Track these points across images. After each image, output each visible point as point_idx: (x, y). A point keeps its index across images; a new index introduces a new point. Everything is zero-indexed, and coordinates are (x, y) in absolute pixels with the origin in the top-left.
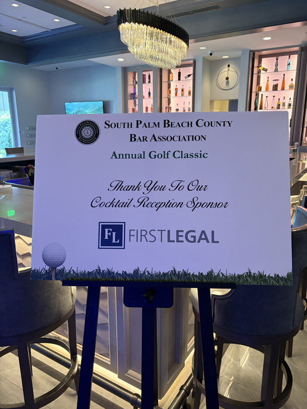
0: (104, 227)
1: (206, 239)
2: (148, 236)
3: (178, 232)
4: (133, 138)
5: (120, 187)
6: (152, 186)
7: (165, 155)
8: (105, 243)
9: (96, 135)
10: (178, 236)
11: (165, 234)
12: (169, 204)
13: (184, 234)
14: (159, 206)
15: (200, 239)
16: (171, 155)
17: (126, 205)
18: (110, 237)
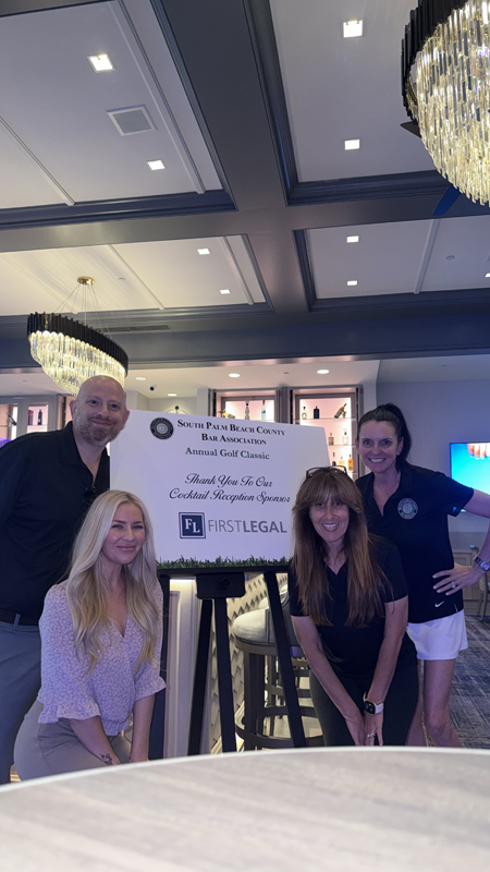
0: (184, 517)
1: (276, 529)
2: (226, 526)
3: (252, 522)
4: (204, 437)
5: (196, 480)
6: (226, 481)
7: (234, 454)
8: (187, 532)
9: (171, 432)
10: (253, 526)
11: (241, 524)
12: (242, 497)
13: (257, 524)
14: (233, 499)
15: (271, 529)
16: (239, 454)
17: (204, 497)
18: (191, 527)
